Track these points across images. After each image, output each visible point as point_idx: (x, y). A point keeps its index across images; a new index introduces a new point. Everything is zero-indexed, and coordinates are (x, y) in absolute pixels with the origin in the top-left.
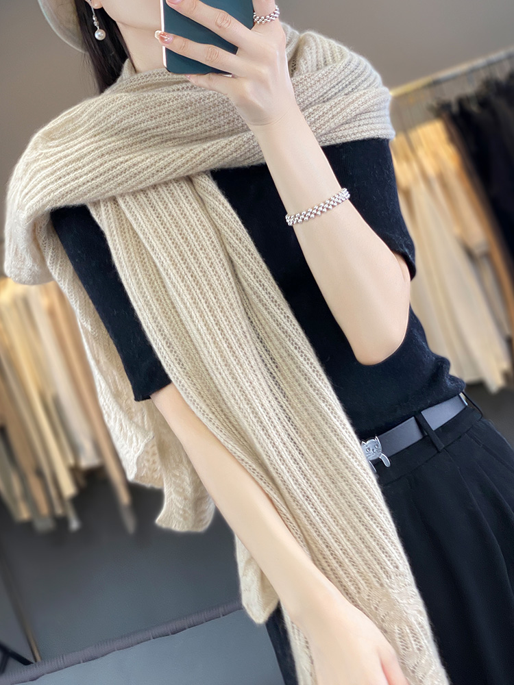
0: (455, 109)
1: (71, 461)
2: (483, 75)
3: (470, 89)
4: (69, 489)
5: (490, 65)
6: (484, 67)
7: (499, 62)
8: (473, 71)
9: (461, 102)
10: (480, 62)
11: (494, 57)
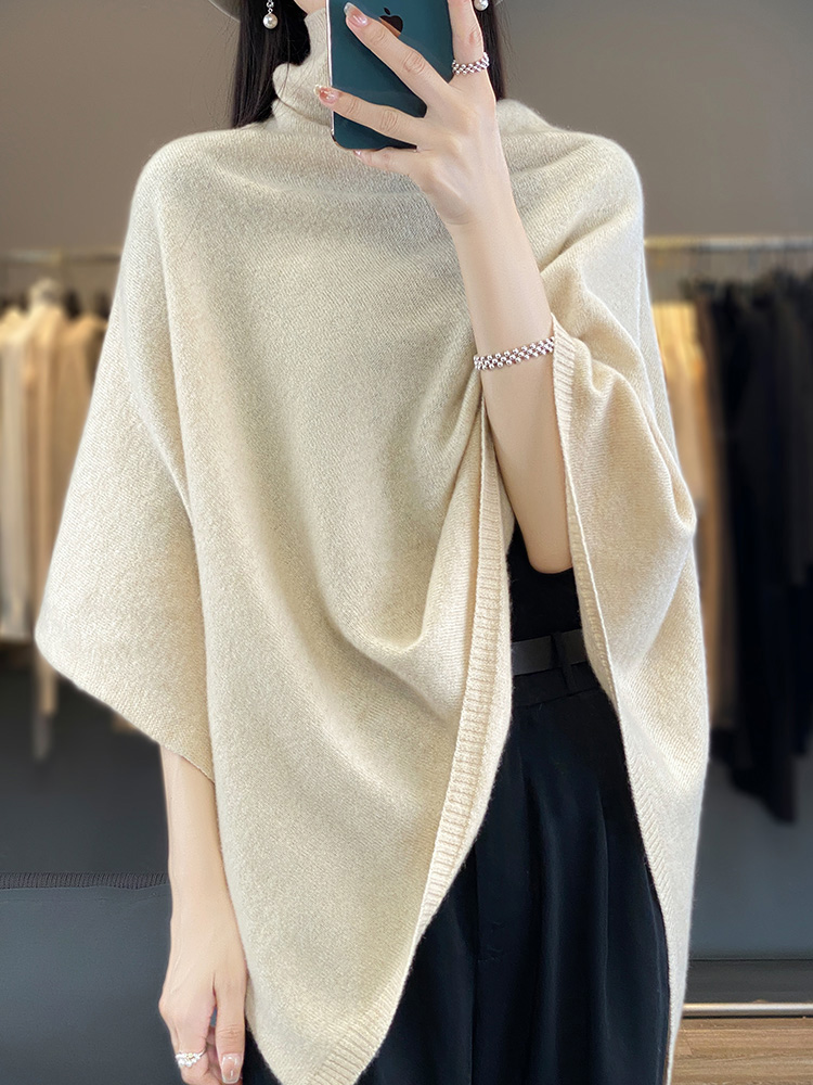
0: (718, 295)
2: (773, 261)
3: (748, 275)
5: (788, 250)
6: (777, 251)
8: (761, 251)
9: (730, 290)
10: (775, 241)
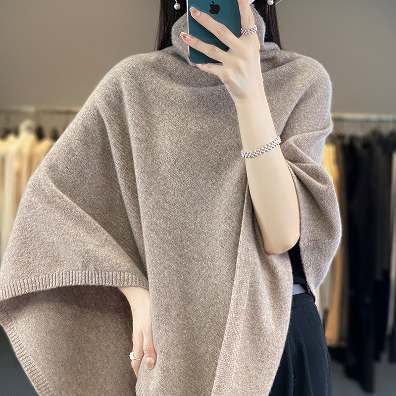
0: (347, 141)
2: (373, 126)
3: (361, 133)
5: (380, 121)
6: (375, 122)
7: (387, 122)
8: (367, 121)
9: (352, 139)
10: (374, 117)
11: (385, 117)
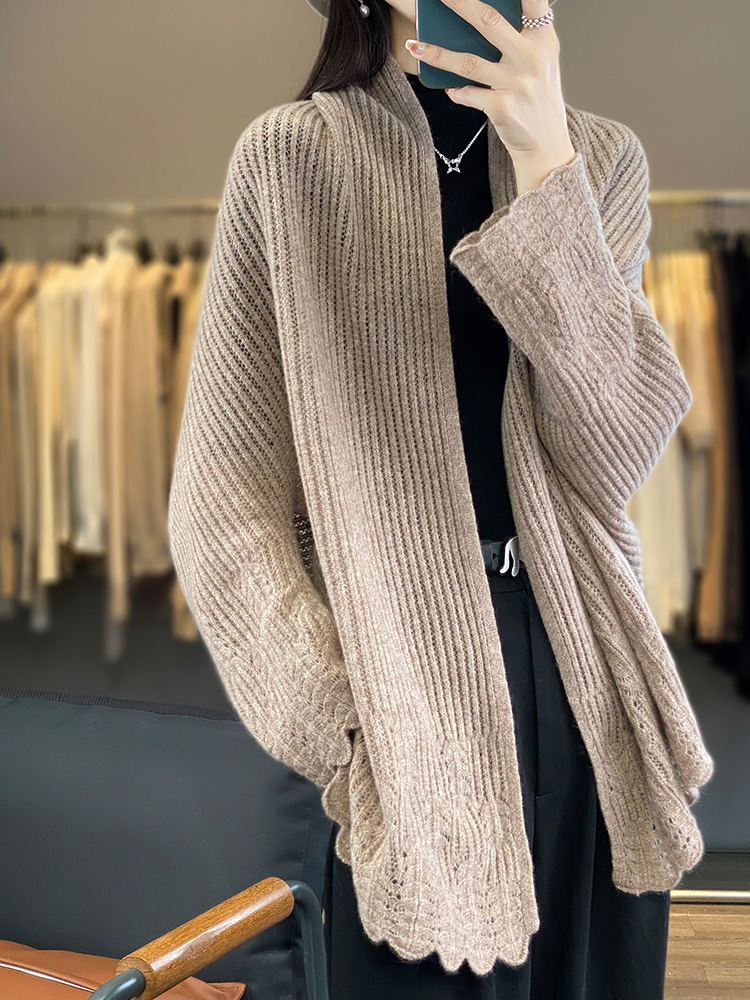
1: (65, 535)
4: (49, 571)
